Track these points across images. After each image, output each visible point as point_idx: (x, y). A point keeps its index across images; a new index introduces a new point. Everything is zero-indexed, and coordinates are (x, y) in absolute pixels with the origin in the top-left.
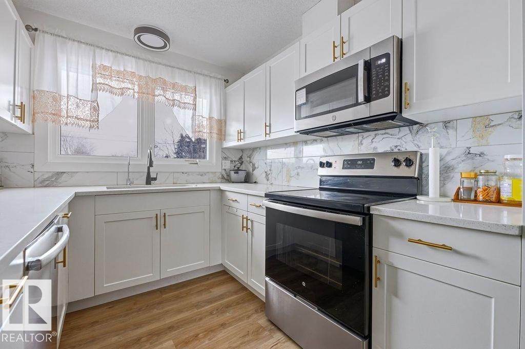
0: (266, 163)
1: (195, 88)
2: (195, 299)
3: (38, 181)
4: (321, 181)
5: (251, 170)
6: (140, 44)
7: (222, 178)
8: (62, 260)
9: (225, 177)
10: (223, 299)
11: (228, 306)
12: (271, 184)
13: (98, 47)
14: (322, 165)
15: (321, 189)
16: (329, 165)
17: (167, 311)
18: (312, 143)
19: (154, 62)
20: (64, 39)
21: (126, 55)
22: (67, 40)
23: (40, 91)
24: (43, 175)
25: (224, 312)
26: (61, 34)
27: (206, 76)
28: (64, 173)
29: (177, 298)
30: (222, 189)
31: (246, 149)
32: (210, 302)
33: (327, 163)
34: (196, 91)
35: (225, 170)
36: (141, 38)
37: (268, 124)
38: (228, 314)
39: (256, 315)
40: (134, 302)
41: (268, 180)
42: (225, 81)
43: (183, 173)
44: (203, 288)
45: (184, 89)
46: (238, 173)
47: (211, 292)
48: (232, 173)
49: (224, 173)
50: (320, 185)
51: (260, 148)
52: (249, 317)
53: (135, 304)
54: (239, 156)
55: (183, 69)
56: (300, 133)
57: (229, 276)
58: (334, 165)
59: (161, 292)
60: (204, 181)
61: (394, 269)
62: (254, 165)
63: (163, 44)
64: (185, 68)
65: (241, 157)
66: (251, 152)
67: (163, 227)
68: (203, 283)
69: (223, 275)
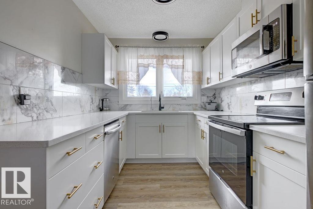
0: (228, 98)
1: (184, 56)
2: (176, 172)
3: (120, 108)
4: (257, 110)
5: (220, 102)
6: (156, 40)
7: (201, 108)
8: (121, 138)
9: (204, 107)
10: (191, 175)
11: (191, 180)
12: (231, 112)
13: (139, 47)
14: (256, 98)
15: (258, 115)
16: (261, 98)
17: (162, 173)
18: (254, 83)
19: (162, 47)
20: (127, 48)
21: (150, 47)
22: (128, 48)
23: (120, 71)
24: (121, 106)
25: (189, 181)
26: (126, 46)
27: (190, 47)
28: (128, 104)
29: (168, 169)
30: (195, 114)
31: (218, 88)
32: (183, 175)
33: (260, 96)
34: (184, 57)
35: (203, 102)
36: (155, 37)
37: (221, 73)
38: (189, 183)
39: (205, 188)
40: (150, 166)
41: (229, 109)
42: (202, 47)
43: (178, 104)
44: (183, 168)
45: (178, 58)
46: (210, 104)
47: (185, 171)
48: (207, 104)
49: (202, 104)
50: (257, 113)
51: (225, 87)
52: (200, 187)
53: (150, 167)
54: (213, 94)
55: (177, 47)
56: (237, 77)
57: (199, 166)
58: (265, 98)
59: (162, 165)
60: (190, 109)
61: (262, 166)
62: (221, 99)
63: (165, 37)
64: (178, 46)
65: (215, 94)
66: (220, 90)
67: (163, 132)
68: (183, 166)
69: (197, 165)
